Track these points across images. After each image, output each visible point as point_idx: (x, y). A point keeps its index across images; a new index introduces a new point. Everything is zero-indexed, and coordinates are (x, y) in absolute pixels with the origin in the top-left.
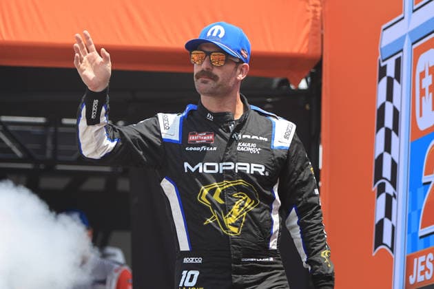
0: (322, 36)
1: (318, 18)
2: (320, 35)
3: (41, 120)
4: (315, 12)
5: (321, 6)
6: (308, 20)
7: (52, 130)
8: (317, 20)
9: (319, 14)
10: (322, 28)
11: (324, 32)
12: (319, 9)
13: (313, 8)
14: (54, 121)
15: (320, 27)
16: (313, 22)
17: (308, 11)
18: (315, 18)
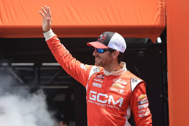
0: (166, 16)
1: (164, 7)
2: (165, 16)
3: (32, 64)
4: (162, 4)
5: (165, 1)
6: (158, 9)
7: (37, 69)
8: (163, 8)
9: (164, 5)
10: (166, 13)
11: (167, 14)
12: (164, 3)
13: (161, 2)
14: (38, 64)
15: (164, 12)
16: (161, 10)
17: (158, 4)
18: (162, 8)
